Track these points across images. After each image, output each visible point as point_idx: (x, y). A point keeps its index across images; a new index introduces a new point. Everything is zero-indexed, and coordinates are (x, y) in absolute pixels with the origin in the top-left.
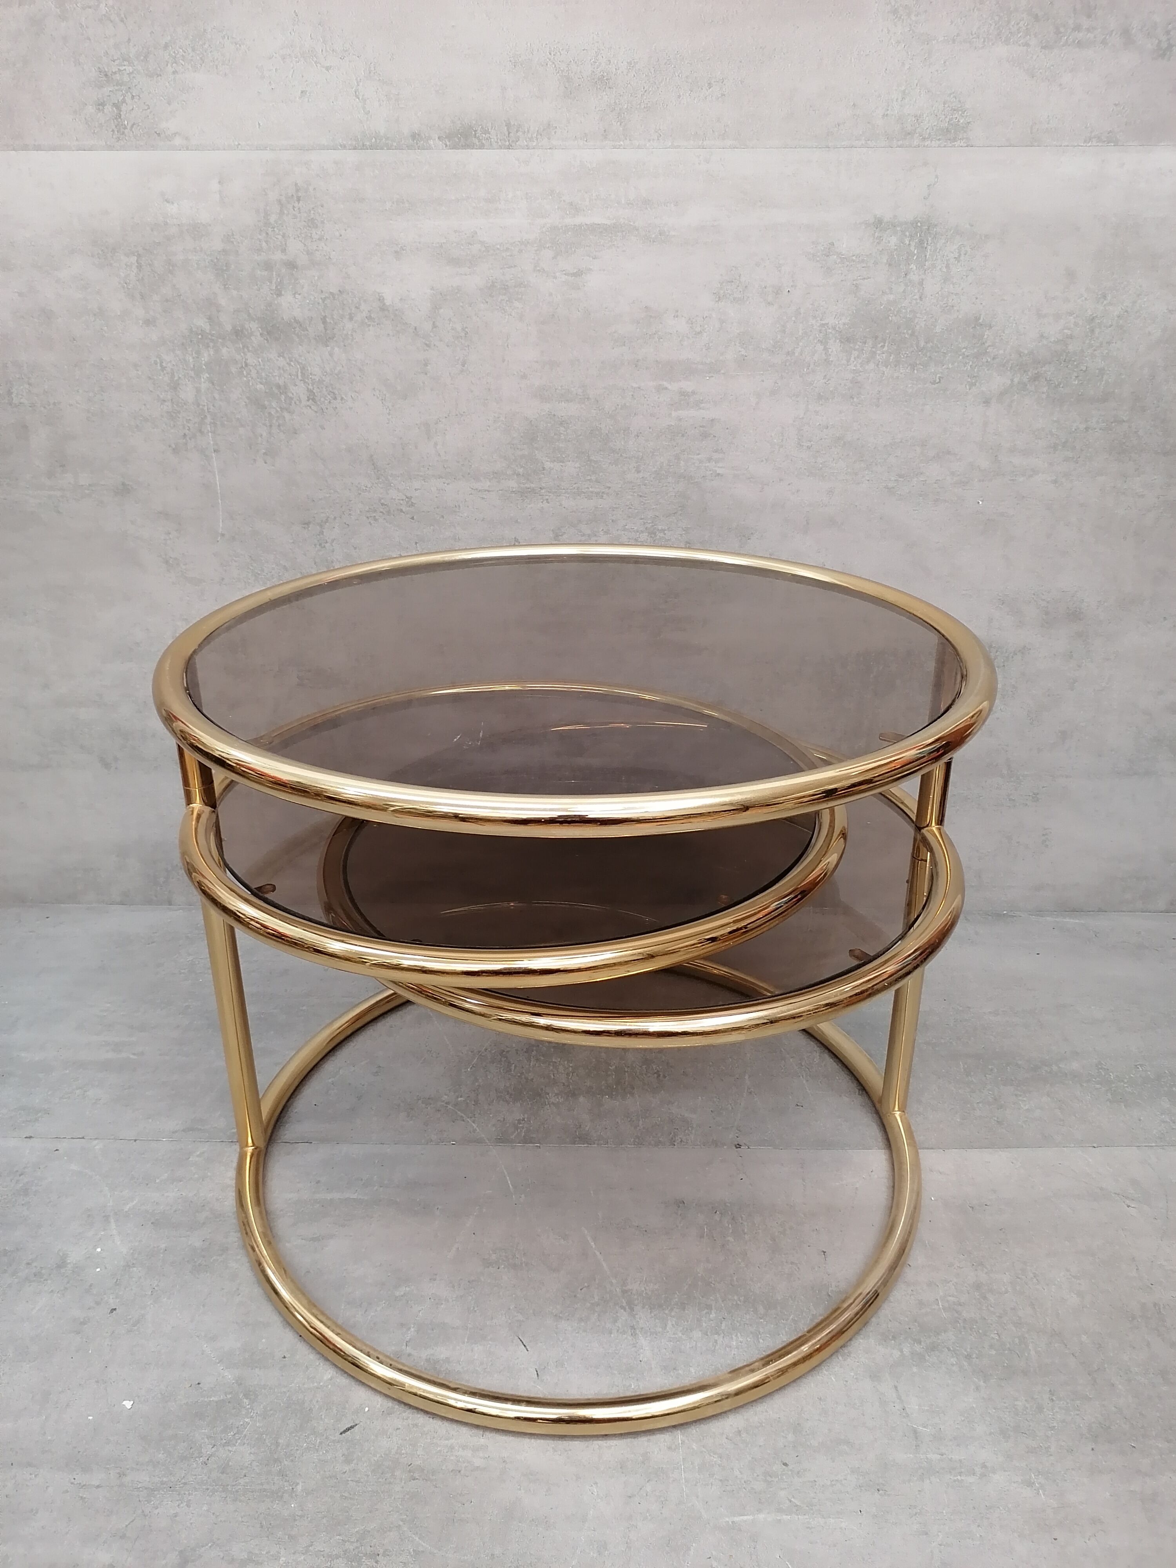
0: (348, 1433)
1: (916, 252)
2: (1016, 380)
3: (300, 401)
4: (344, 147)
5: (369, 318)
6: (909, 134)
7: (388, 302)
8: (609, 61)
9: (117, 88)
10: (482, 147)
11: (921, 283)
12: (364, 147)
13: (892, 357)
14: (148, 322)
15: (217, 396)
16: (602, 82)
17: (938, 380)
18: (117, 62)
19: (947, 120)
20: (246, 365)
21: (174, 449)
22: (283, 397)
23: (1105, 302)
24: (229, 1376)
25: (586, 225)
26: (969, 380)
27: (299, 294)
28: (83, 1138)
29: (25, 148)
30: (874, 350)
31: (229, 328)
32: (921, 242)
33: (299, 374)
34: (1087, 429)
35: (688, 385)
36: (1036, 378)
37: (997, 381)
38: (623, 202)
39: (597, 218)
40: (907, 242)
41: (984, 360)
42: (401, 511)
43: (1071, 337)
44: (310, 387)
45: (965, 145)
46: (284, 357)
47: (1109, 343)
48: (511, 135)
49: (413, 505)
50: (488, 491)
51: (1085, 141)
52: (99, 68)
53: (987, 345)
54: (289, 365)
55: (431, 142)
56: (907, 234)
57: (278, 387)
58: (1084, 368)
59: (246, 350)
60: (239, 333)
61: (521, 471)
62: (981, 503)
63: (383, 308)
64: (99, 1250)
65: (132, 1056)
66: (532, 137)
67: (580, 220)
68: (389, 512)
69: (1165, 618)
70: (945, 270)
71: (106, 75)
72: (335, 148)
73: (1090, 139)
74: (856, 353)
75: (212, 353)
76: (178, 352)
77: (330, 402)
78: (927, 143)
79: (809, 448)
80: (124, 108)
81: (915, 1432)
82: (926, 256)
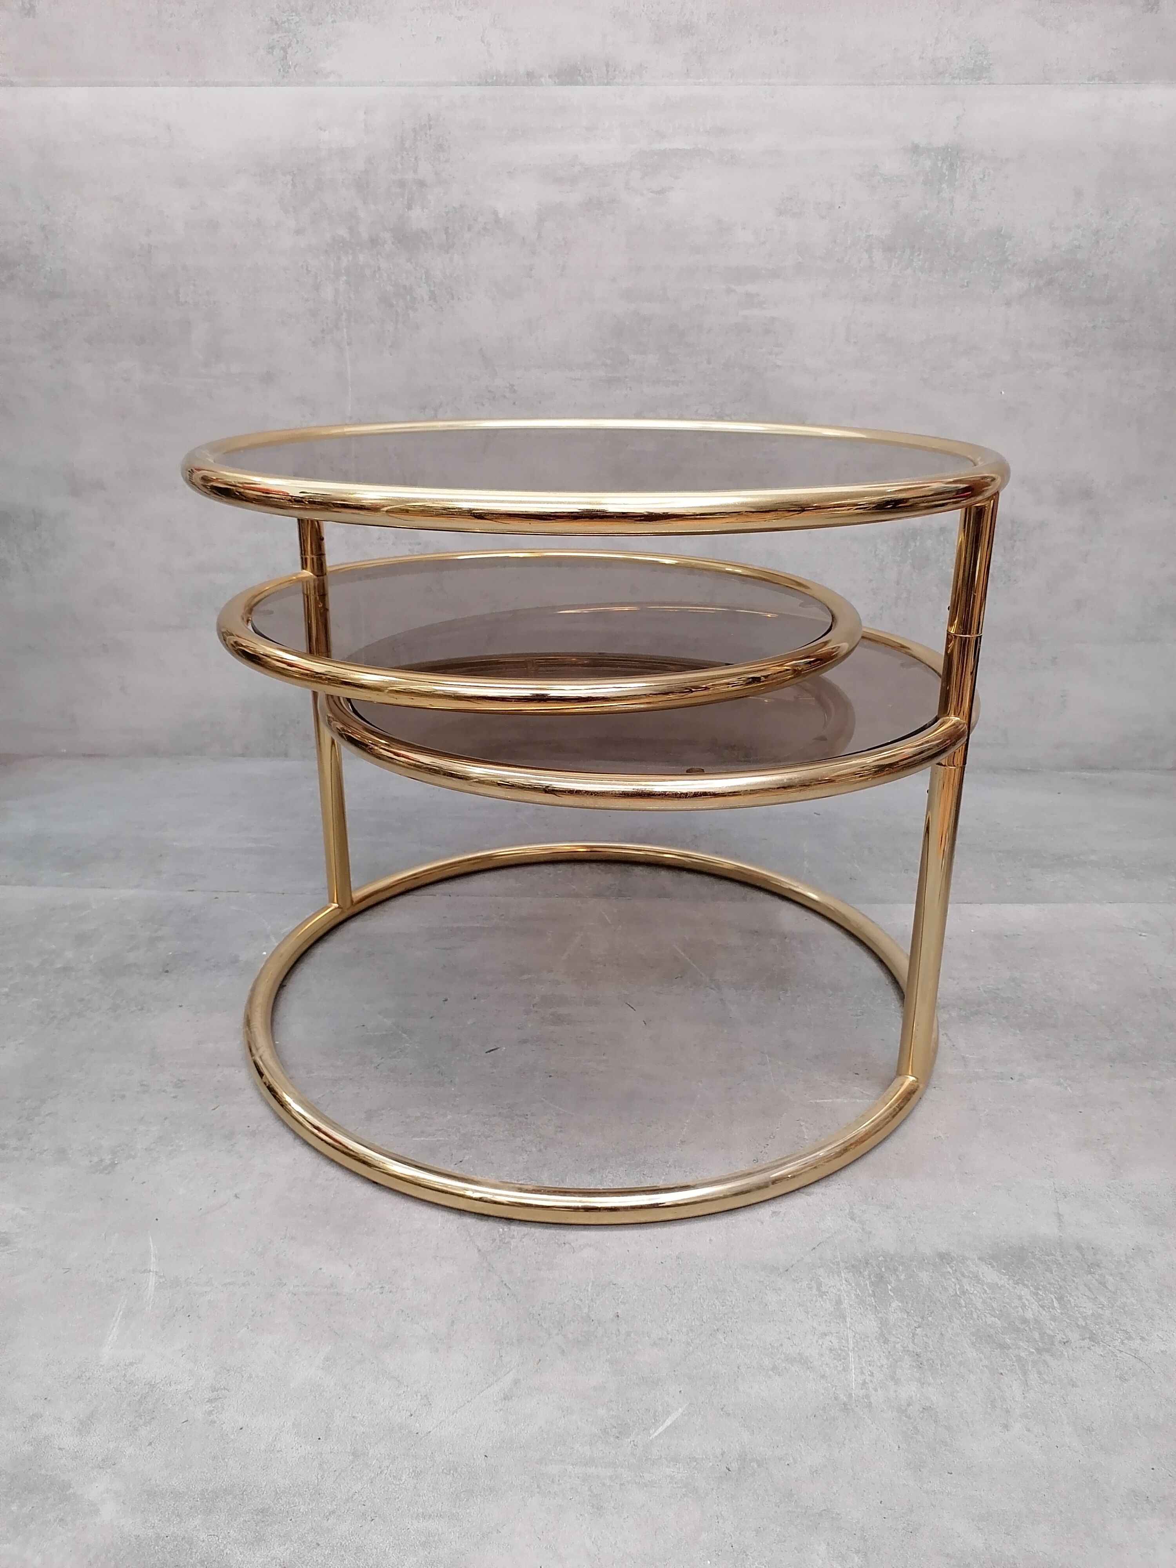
0: (492, 1052)
1: (947, 173)
2: (1033, 285)
3: (423, 301)
4: (470, 84)
5: (485, 229)
6: (941, 73)
7: (501, 216)
8: (693, 12)
9: (285, 34)
10: (584, 84)
11: (951, 200)
12: (487, 84)
13: (926, 264)
14: (298, 232)
15: (352, 296)
16: (687, 29)
17: (966, 284)
18: (287, 14)
19: (973, 61)
20: (379, 269)
21: (313, 342)
22: (408, 298)
23: (1108, 217)
24: (388, 1022)
25: (670, 149)
26: (993, 284)
27: (427, 209)
28: (238, 892)
29: (206, 84)
30: (911, 258)
31: (365, 236)
32: (952, 165)
33: (424, 277)
34: (1094, 327)
35: (752, 288)
36: (1050, 282)
37: (1018, 285)
38: (701, 130)
39: (679, 144)
40: (940, 165)
41: (1006, 267)
42: (505, 397)
43: (1079, 247)
44: (433, 289)
45: (988, 83)
46: (411, 263)
47: (1111, 252)
48: (610, 73)
49: (515, 392)
50: (580, 380)
51: (1088, 80)
52: (271, 18)
53: (1007, 254)
54: (416, 270)
55: (543, 80)
56: (940, 158)
57: (405, 287)
58: (1091, 274)
59: (379, 256)
60: (374, 242)
61: (608, 362)
62: (1003, 393)
63: (497, 221)
64: (265, 953)
65: (270, 846)
66: (627, 76)
67: (666, 145)
68: (494, 398)
69: (1165, 498)
70: (972, 189)
71: (277, 24)
72: (462, 84)
73: (1093, 78)
74: (896, 261)
75: (350, 259)
76: (322, 258)
77: (448, 302)
78: (956, 81)
79: (855, 343)
80: (290, 51)
81: (963, 1057)
82: (956, 177)
